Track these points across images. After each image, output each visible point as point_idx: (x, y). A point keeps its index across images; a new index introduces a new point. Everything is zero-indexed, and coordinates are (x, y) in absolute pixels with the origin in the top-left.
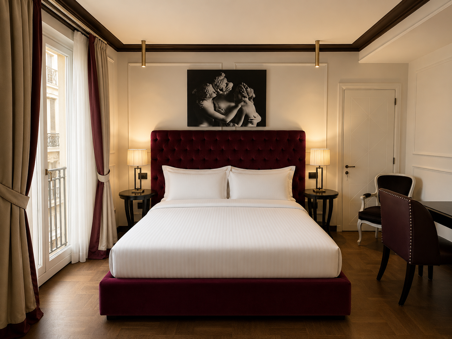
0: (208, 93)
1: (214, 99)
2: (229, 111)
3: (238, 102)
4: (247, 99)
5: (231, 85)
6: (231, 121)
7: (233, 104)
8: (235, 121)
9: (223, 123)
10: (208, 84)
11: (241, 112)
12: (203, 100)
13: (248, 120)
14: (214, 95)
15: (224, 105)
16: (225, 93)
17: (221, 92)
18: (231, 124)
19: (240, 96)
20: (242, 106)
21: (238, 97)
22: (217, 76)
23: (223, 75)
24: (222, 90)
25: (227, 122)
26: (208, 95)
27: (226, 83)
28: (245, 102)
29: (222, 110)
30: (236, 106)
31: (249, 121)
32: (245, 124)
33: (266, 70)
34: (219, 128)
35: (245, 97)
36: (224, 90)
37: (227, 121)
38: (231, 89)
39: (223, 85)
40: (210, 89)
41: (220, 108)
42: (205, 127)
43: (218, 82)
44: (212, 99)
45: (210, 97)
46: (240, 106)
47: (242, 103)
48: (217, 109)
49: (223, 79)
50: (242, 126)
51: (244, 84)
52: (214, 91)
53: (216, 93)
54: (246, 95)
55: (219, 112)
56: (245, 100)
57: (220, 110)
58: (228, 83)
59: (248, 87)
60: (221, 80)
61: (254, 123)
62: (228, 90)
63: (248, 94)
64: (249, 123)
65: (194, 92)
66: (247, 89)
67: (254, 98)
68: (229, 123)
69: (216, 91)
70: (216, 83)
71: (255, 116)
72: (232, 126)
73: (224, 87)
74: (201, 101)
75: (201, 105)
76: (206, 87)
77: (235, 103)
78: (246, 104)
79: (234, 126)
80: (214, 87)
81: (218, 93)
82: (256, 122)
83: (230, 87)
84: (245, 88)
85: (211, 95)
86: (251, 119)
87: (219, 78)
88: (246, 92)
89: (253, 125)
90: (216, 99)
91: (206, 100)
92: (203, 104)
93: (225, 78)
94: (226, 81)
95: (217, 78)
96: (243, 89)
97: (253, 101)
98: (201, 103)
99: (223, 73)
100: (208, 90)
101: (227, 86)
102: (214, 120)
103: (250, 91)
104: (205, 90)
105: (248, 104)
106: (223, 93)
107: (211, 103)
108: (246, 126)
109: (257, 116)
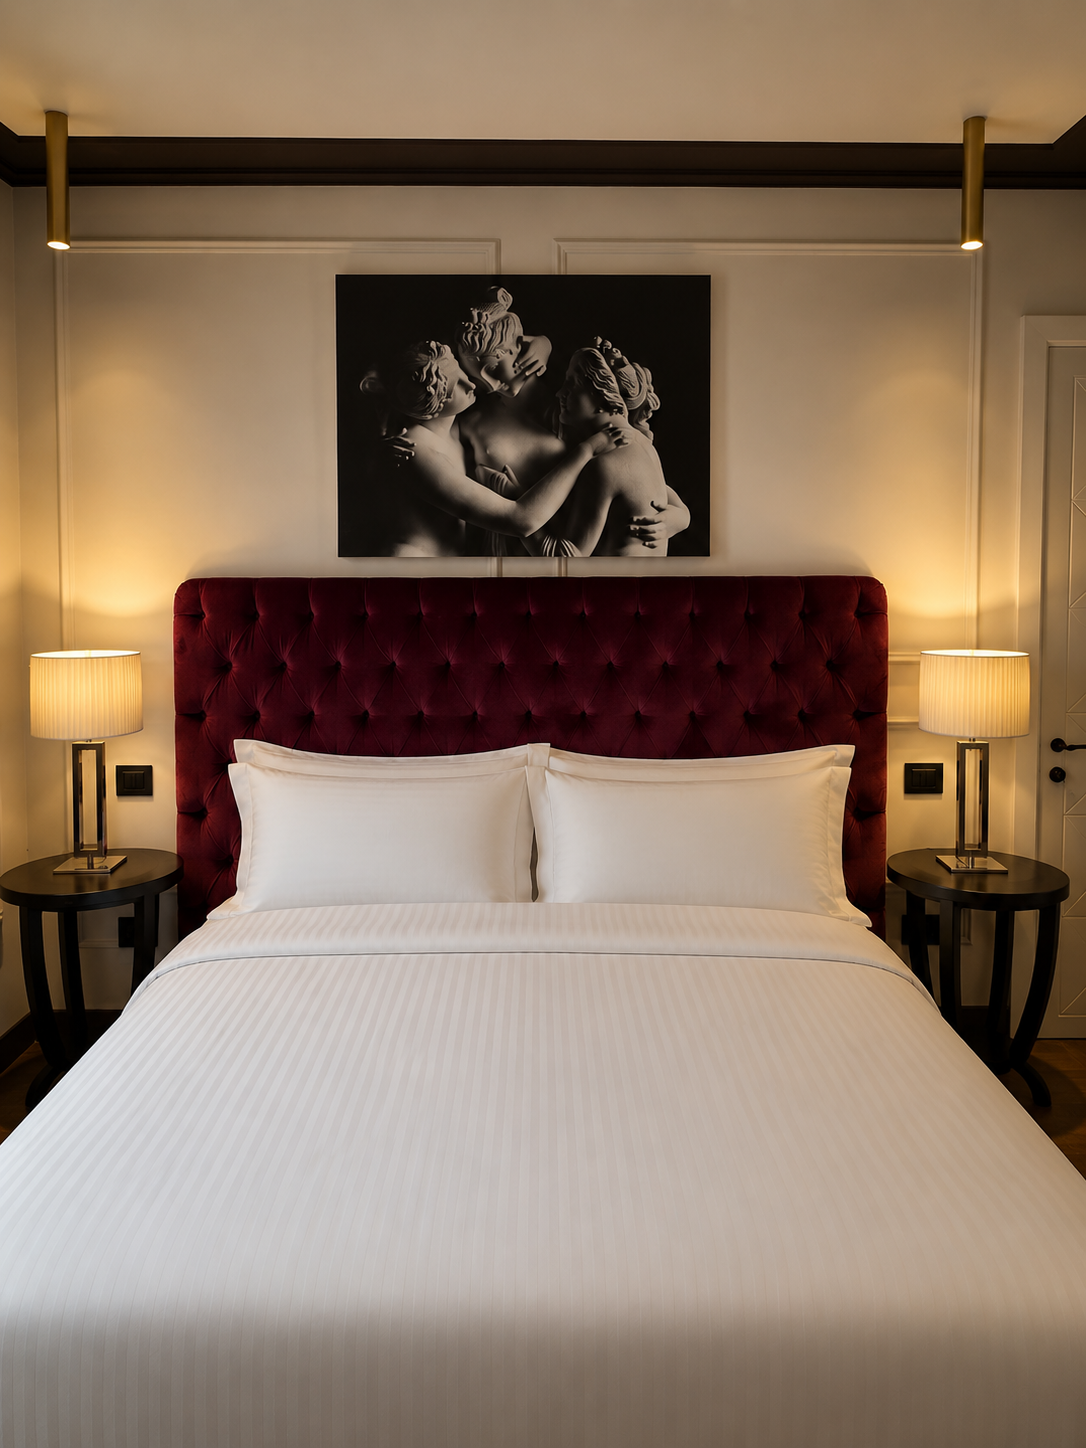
0: (435, 387)
1: (462, 419)
2: (535, 476)
3: (578, 434)
4: (621, 420)
5: (541, 351)
6: (549, 529)
7: (555, 445)
8: (568, 525)
9: (509, 537)
10: (433, 344)
11: (592, 482)
12: (410, 425)
13: (626, 525)
14: (466, 400)
15: (510, 449)
16: (516, 392)
17: (496, 385)
18: (548, 544)
19: (587, 407)
20: (599, 455)
21: (577, 408)
22: (475, 307)
23: (504, 298)
24: (498, 373)
25: (528, 534)
26: (436, 403)
27: (519, 341)
28: (615, 431)
29: (504, 470)
30: (571, 454)
31: (632, 527)
32: (613, 543)
33: (708, 278)
34: (484, 568)
35: (610, 408)
36: (511, 372)
37: (528, 528)
38: (545, 368)
39: (505, 354)
40: (446, 367)
41: (491, 461)
42: (419, 556)
44: (454, 417)
45: (447, 409)
46: (587, 456)
47: (602, 439)
48: (480, 471)
49: (507, 317)
50: (592, 555)
51: (604, 344)
52: (465, 378)
53: (471, 389)
54: (619, 400)
55: (491, 483)
56: (611, 426)
57: (493, 471)
58: (526, 339)
59: (625, 359)
60: (495, 323)
61: (653, 539)
62: (527, 374)
63: (625, 394)
64: (634, 539)
65: (367, 386)
66: (622, 370)
67: (653, 412)
68: (538, 537)
69: (471, 378)
70: (473, 338)
71: (662, 506)
72: (550, 555)
73: (509, 361)
74: (405, 430)
75: (403, 449)
76: (424, 356)
77: (562, 439)
78: (619, 442)
79: (558, 554)
80: (464, 357)
81: (482, 392)
82: (662, 533)
83: (537, 361)
84: (609, 363)
85: (449, 396)
86: (641, 518)
87: (484, 314)
88: (615, 385)
89: (652, 547)
90: (477, 416)
91: (423, 423)
92: (410, 443)
93: (514, 315)
94: (516, 328)
95: (475, 313)
96: (600, 366)
97: (651, 429)
98: (404, 436)
99: (503, 289)
100: (437, 373)
101: (522, 354)
102: (463, 522)
103: (634, 378)
104: (421, 373)
105: (625, 441)
106: (507, 388)
107: (452, 437)
108: (618, 555)
109: (670, 502)
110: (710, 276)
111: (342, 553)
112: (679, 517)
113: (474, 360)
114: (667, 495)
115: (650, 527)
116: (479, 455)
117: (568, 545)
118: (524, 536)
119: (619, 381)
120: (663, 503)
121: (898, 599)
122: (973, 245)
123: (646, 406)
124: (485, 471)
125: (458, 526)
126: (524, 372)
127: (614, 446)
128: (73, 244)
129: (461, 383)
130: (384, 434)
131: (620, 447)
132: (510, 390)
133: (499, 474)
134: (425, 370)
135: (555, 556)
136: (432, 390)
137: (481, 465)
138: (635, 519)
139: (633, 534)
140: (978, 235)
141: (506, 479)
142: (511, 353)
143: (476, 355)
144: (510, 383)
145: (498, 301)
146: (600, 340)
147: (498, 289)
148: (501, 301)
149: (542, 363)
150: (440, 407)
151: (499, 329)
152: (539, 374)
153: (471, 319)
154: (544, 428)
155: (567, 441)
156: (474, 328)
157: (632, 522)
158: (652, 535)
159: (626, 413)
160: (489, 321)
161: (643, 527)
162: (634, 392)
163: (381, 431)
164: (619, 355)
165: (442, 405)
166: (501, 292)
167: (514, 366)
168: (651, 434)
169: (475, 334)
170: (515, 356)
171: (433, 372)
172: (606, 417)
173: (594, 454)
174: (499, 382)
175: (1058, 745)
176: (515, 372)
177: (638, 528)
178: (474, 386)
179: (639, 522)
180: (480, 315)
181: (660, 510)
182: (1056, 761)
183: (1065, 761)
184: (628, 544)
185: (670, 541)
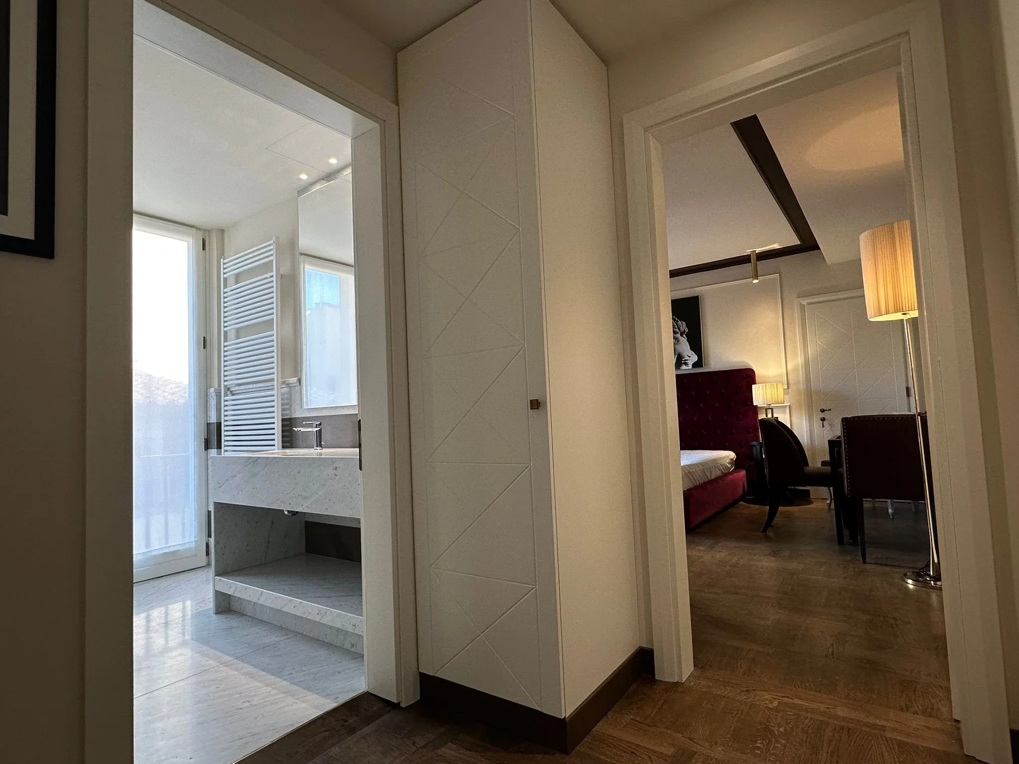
4: (678, 335)
28: (677, 338)
32: (678, 366)
35: (676, 333)
54: (678, 330)
63: (679, 329)
82: (690, 363)
88: (676, 327)
89: (688, 366)
97: (686, 337)
103: (681, 324)
105: (680, 340)
108: (679, 369)
109: (692, 355)
110: (698, 296)
112: (695, 358)
114: (691, 353)
115: (687, 361)
119: (676, 325)
120: (690, 355)
121: (759, 371)
122: (756, 281)
123: (685, 331)
139: (683, 363)
140: (756, 277)
157: (682, 360)
162: (681, 328)
164: (677, 319)
172: (674, 335)
175: (823, 411)
179: (684, 360)
181: (689, 357)
182: (822, 415)
183: (825, 415)
184: (681, 366)
185: (693, 364)
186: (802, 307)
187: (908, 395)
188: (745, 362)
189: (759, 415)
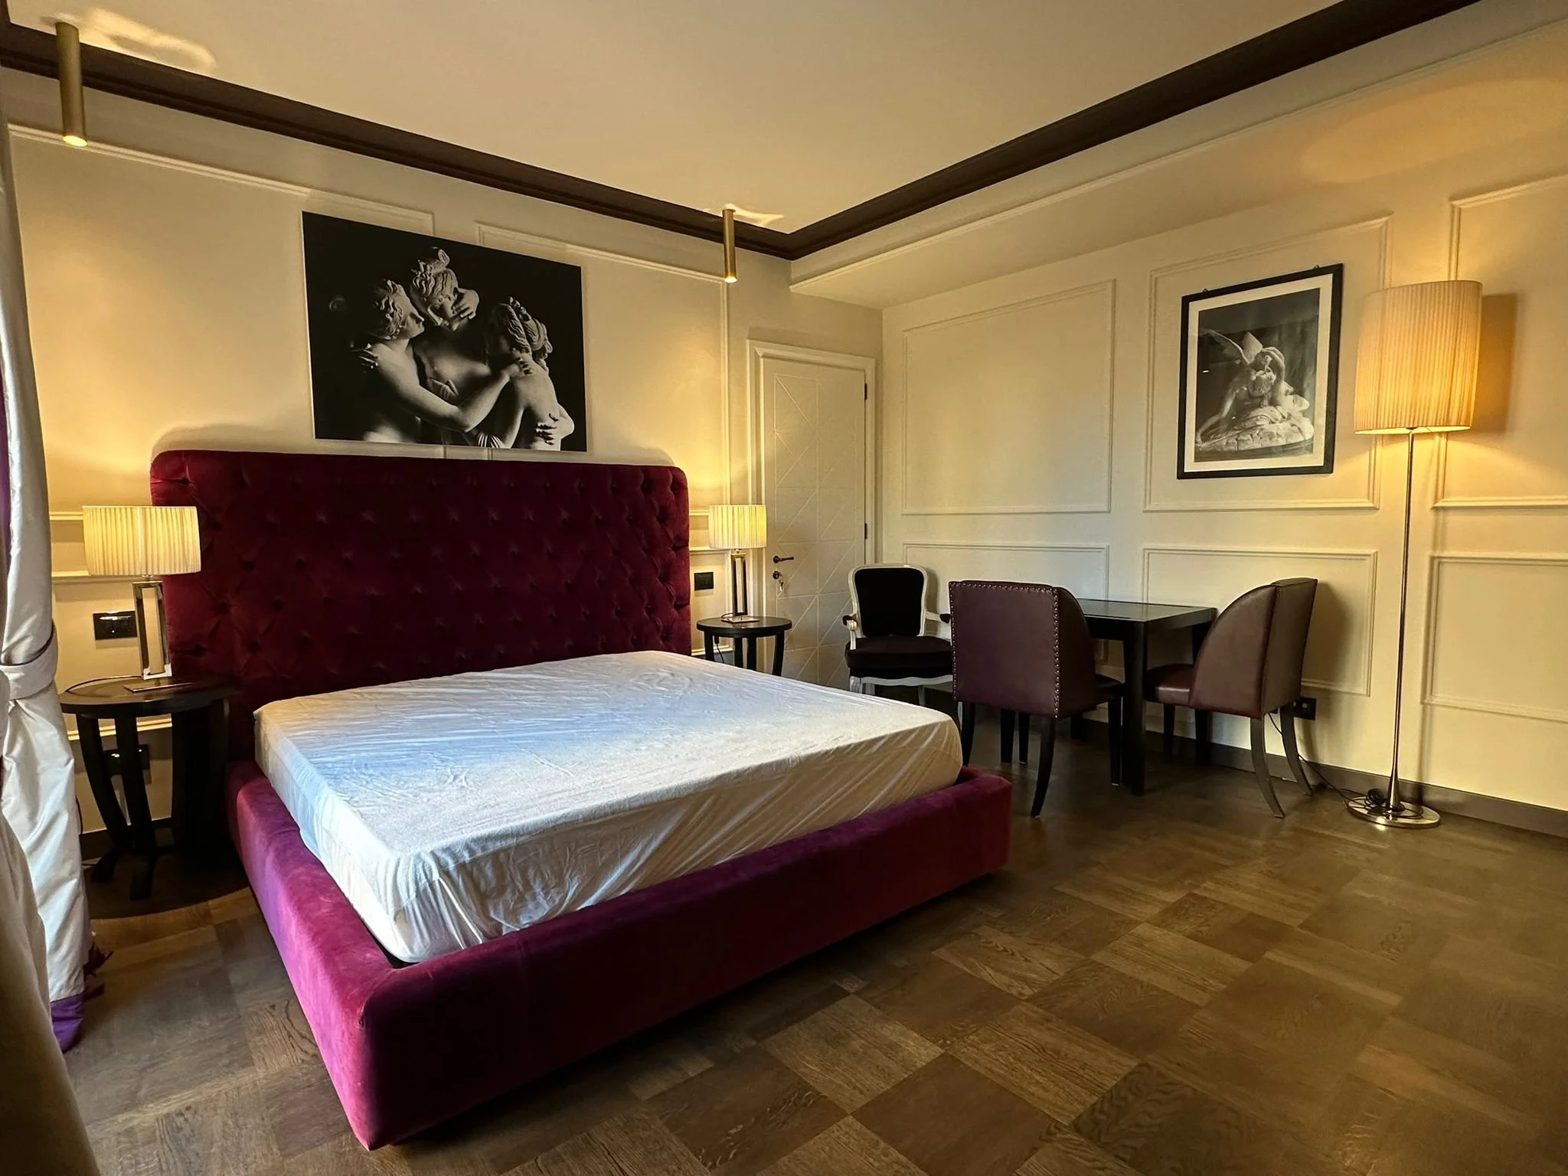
0: (392, 315)
2: (471, 390)
3: (500, 362)
4: (527, 357)
5: (472, 301)
6: (481, 427)
7: (483, 369)
9: (455, 432)
10: (389, 283)
11: (509, 399)
12: (375, 341)
13: (532, 430)
14: (417, 330)
15: (452, 369)
16: (455, 327)
17: (439, 321)
18: (482, 438)
19: (505, 345)
20: (513, 378)
21: (498, 345)
22: (423, 260)
23: (444, 257)
24: (441, 311)
25: (467, 431)
26: (393, 327)
27: (456, 291)
28: (524, 364)
29: (447, 383)
30: (495, 377)
31: (538, 430)
34: (438, 452)
35: (520, 348)
36: (450, 313)
37: (467, 427)
38: (474, 315)
39: (445, 298)
40: (401, 303)
41: (439, 377)
42: (385, 442)
43: (427, 283)
44: (407, 341)
45: (403, 334)
46: (506, 380)
47: (515, 368)
48: (429, 380)
49: (445, 272)
50: (513, 447)
51: (514, 302)
52: (416, 313)
53: (421, 321)
54: (525, 342)
55: (438, 391)
56: (521, 360)
57: (441, 384)
58: (461, 290)
59: (530, 317)
60: (438, 274)
61: (552, 439)
62: (462, 316)
63: (530, 340)
64: (539, 438)
65: (335, 307)
66: (527, 323)
67: (548, 354)
68: (475, 433)
69: (420, 313)
70: (420, 283)
71: (556, 418)
72: (484, 446)
73: (449, 305)
74: (369, 346)
75: (367, 360)
76: (381, 291)
77: (489, 365)
78: (527, 372)
79: (489, 445)
80: (414, 296)
81: (428, 323)
82: (557, 436)
83: (467, 309)
84: (518, 317)
85: (403, 324)
86: (543, 424)
87: (428, 267)
88: (523, 333)
89: (551, 444)
90: (426, 342)
91: (384, 342)
92: (375, 355)
93: (450, 270)
94: (453, 282)
95: (422, 264)
96: (514, 319)
97: (547, 366)
98: (369, 350)
99: (441, 250)
100: (393, 304)
101: (456, 303)
102: (419, 419)
103: (535, 329)
104: (381, 304)
105: (531, 371)
106: (448, 324)
107: (408, 355)
108: (529, 448)
109: (561, 415)
111: (319, 435)
112: (567, 426)
113: (422, 299)
114: (559, 410)
115: (548, 431)
116: (428, 371)
117: (496, 440)
118: (463, 431)
119: (524, 327)
120: (557, 415)
122: (731, 280)
123: (543, 349)
124: (433, 382)
125: (416, 421)
126: (459, 315)
127: (523, 374)
128: (91, 143)
129: (413, 316)
130: (352, 346)
131: (528, 375)
132: (450, 327)
133: (446, 386)
134: (383, 302)
135: (487, 446)
136: (391, 319)
137: (431, 378)
138: (539, 425)
139: (538, 435)
140: (734, 272)
141: (450, 390)
142: (449, 298)
143: (423, 296)
144: (451, 320)
145: (438, 259)
146: (512, 300)
147: (437, 250)
148: (441, 258)
149: (473, 309)
150: (396, 332)
151: (440, 280)
152: (470, 317)
153: (419, 270)
154: (475, 355)
155: (491, 366)
156: (421, 275)
157: (537, 427)
158: (550, 436)
159: (531, 353)
160: (434, 272)
161: (545, 431)
162: (535, 338)
163: (350, 344)
164: (525, 312)
165: (398, 330)
166: (441, 252)
167: (452, 308)
168: (547, 368)
169: (422, 280)
170: (452, 302)
171: (391, 304)
172: (518, 354)
173: (510, 378)
174: (442, 319)
175: (777, 558)
176: (453, 313)
177: (541, 431)
178: (423, 320)
179: (541, 427)
180: (425, 267)
181: (555, 420)
182: (775, 568)
183: (779, 568)
184: (535, 441)
185: (562, 440)
186: (756, 358)
187: (866, 538)
188: (662, 452)
189: (691, 568)
